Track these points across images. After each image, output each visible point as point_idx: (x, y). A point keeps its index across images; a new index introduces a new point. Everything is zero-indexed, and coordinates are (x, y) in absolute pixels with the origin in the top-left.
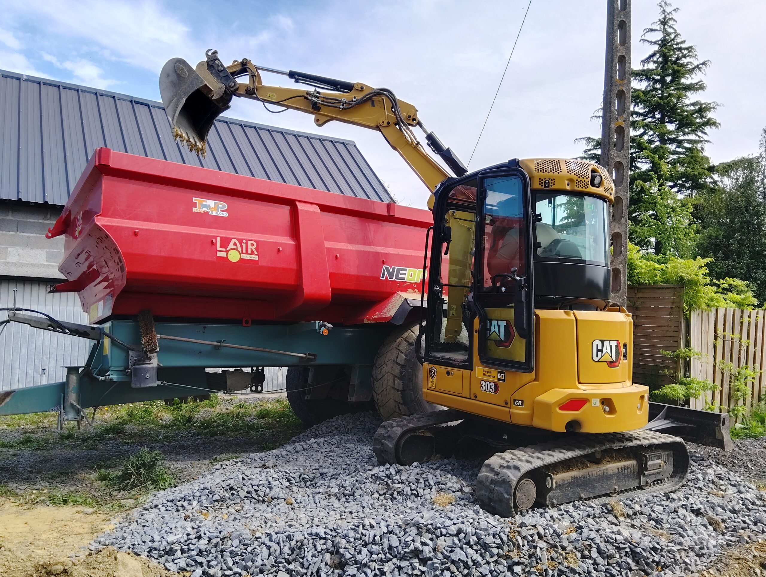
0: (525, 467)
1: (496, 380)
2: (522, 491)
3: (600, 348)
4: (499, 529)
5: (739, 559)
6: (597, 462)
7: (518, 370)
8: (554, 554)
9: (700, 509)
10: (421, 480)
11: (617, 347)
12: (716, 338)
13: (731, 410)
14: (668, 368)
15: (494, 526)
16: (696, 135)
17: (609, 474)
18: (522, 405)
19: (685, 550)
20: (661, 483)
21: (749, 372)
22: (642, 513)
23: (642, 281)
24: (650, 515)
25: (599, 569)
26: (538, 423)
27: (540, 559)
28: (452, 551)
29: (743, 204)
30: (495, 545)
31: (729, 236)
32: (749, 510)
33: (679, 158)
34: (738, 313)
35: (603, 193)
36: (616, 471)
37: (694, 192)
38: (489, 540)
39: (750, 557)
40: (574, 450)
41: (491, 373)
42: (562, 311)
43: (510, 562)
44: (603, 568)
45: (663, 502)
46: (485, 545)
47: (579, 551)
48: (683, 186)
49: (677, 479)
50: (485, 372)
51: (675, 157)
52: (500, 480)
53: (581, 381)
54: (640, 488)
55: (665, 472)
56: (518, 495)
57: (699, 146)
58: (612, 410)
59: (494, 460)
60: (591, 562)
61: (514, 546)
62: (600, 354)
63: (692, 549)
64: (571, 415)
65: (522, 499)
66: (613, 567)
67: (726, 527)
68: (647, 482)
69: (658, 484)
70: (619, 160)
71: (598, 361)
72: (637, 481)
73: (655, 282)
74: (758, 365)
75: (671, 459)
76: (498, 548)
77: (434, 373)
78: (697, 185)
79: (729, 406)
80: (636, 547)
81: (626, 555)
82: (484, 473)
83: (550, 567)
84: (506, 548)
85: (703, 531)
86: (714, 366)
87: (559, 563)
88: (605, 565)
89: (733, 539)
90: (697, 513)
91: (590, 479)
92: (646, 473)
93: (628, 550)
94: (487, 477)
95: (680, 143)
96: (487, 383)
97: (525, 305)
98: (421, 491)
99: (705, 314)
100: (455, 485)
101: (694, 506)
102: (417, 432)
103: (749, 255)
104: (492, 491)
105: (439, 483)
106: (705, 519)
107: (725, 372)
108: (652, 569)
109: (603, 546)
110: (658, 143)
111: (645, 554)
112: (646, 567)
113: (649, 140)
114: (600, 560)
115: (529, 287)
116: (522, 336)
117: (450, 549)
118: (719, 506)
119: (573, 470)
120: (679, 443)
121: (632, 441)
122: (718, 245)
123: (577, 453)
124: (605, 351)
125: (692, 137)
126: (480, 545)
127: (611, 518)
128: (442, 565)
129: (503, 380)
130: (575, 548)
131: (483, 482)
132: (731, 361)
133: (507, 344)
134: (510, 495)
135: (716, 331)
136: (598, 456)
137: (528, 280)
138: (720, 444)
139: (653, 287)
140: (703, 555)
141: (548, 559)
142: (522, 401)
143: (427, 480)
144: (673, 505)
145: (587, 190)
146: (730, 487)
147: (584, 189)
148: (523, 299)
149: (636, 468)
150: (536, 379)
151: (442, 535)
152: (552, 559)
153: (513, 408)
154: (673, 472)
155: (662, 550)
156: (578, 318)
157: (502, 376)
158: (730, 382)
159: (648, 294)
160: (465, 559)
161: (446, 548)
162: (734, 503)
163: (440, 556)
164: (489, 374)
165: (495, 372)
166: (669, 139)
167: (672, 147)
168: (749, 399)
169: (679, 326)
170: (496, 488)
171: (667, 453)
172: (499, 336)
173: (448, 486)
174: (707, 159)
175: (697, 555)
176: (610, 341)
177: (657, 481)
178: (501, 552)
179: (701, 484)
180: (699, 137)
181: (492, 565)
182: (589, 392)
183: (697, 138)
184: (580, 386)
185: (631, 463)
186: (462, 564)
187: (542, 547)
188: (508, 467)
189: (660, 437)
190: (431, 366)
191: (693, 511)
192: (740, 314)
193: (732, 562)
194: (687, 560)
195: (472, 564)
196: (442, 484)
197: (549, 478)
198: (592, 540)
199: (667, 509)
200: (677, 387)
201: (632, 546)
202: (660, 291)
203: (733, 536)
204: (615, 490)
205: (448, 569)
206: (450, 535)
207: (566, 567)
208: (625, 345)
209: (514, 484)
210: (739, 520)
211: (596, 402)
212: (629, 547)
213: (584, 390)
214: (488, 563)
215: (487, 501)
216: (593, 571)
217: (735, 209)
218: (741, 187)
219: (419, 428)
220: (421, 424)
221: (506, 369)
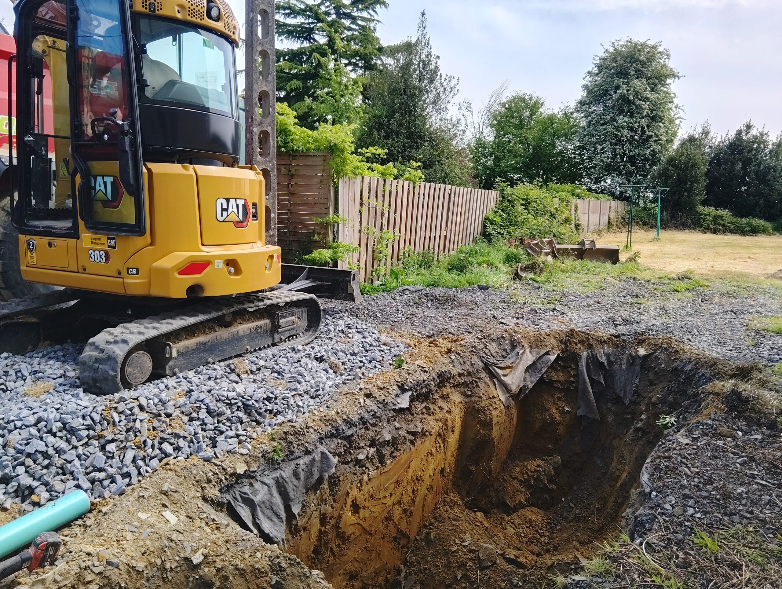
0: (135, 339)
1: (105, 247)
2: (133, 365)
3: (225, 206)
4: (90, 409)
5: (347, 394)
6: (228, 325)
7: (128, 234)
8: (156, 423)
9: (323, 356)
10: (12, 372)
11: (245, 206)
12: (361, 205)
13: (374, 270)
14: (319, 234)
15: (85, 407)
16: (368, 13)
17: (240, 335)
18: (137, 273)
19: (300, 395)
20: (297, 337)
21: (390, 235)
22: (266, 368)
23: (295, 148)
24: (273, 368)
25: (207, 428)
26: (156, 292)
27: (139, 431)
28: (27, 444)
29: (402, 85)
30: (84, 427)
31: (390, 116)
32: (367, 351)
33: (353, 34)
34: (381, 183)
35: (223, 29)
36: (248, 331)
37: (367, 72)
38: (77, 423)
39: (357, 390)
40: (198, 316)
41: (100, 239)
42: (180, 165)
43: (103, 441)
44: (212, 427)
45: (288, 355)
46: (72, 430)
47: (186, 415)
48: (356, 65)
49: (310, 333)
50: (93, 239)
51: (350, 33)
52: (105, 357)
53: (205, 243)
54: (274, 345)
55: (299, 327)
56: (128, 370)
57: (372, 25)
58: (238, 271)
59: (101, 338)
60: (198, 423)
61: (108, 424)
62: (225, 213)
63: (307, 392)
64: (191, 279)
65: (134, 373)
66: (224, 424)
67: (345, 369)
68: (281, 339)
69: (293, 339)
70: (264, 8)
71: (223, 221)
72: (271, 338)
73: (308, 150)
74: (397, 229)
75: (305, 315)
76: (88, 429)
77: (33, 246)
78: (369, 67)
79: (373, 267)
80: (248, 400)
81: (237, 410)
82: (88, 353)
83: (150, 437)
84: (98, 428)
85: (323, 375)
86: (360, 232)
87: (162, 431)
88: (214, 423)
89: (350, 378)
90: (320, 359)
91: (218, 343)
92: (279, 330)
93: (240, 404)
94: (90, 357)
95: (354, 19)
96: (96, 252)
97: (130, 156)
98: (11, 385)
99: (352, 181)
100: (56, 372)
101: (318, 354)
102: (15, 318)
103: (405, 134)
104: (96, 371)
105: (36, 372)
106: (327, 364)
107: (369, 236)
108: (264, 418)
109: (212, 406)
110: (334, 16)
111: (257, 405)
112: (258, 417)
113: (326, 12)
114: (209, 420)
115: (134, 134)
116: (131, 194)
117: (25, 442)
118: (342, 351)
119: (198, 336)
120: (312, 300)
121: (263, 301)
122: (381, 124)
123: (201, 318)
124: (230, 210)
125: (365, 14)
126: (67, 430)
127: (234, 377)
128: (15, 460)
129: (114, 247)
130: (183, 413)
131: (86, 362)
132: (375, 226)
133: (115, 204)
134: (116, 371)
135: (361, 199)
136: (228, 319)
137: (132, 125)
138: (351, 298)
139: (305, 155)
140: (317, 396)
141: (149, 430)
142: (137, 269)
143: (20, 371)
144: (297, 356)
145: (203, 22)
146: (357, 334)
147: (198, 21)
148: (127, 149)
149: (269, 327)
150: (152, 244)
151: (16, 428)
152: (154, 429)
153: (128, 278)
154: (308, 326)
155: (276, 398)
156: (199, 173)
157: (112, 243)
158: (374, 245)
159: (301, 162)
160: (44, 449)
161: (20, 442)
162: (355, 347)
163: (11, 452)
164: (98, 241)
165: (104, 239)
166: (344, 14)
167: (347, 23)
168: (389, 259)
169: (328, 194)
170: (101, 367)
171: (300, 310)
172: (106, 195)
173: (46, 374)
174: (377, 39)
175: (312, 397)
176: (236, 199)
177: (292, 336)
178: (92, 433)
179: (332, 335)
180: (371, 15)
181: (80, 448)
182: (212, 253)
183: (369, 17)
184: (203, 248)
185: (264, 322)
186: (39, 456)
187: (142, 418)
188: (116, 342)
189: (294, 295)
190: (28, 237)
191: (316, 359)
192: (383, 183)
193: (341, 397)
194: (300, 404)
195: (54, 452)
196: (40, 372)
197: (168, 347)
198: (202, 401)
199: (291, 360)
200: (325, 251)
201: (244, 400)
202: (312, 158)
203: (349, 375)
204: (247, 350)
205: (23, 464)
206: (27, 426)
207: (169, 434)
208: (254, 205)
209: (120, 359)
210: (357, 361)
211: (220, 264)
212: (241, 401)
213: (207, 252)
214: (76, 447)
215: (91, 382)
216: (200, 432)
217: (396, 89)
218: (401, 68)
219: (18, 314)
220: (20, 308)
221: (115, 233)
